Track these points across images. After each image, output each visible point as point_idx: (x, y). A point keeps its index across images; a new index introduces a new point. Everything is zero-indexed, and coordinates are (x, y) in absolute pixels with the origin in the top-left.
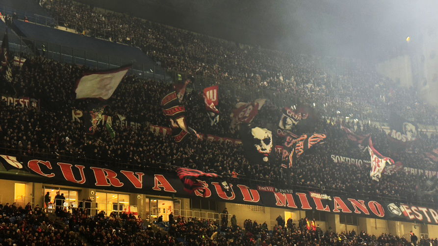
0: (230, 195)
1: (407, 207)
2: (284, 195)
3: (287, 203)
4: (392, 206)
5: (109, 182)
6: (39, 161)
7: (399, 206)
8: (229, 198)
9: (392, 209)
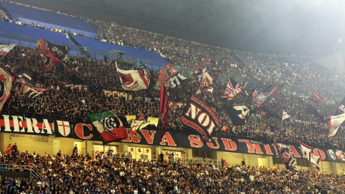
0: (215, 145)
1: (341, 152)
2: (254, 144)
3: (256, 151)
4: (330, 151)
5: (131, 139)
6: (84, 124)
7: (335, 152)
8: (215, 148)
9: (330, 153)
